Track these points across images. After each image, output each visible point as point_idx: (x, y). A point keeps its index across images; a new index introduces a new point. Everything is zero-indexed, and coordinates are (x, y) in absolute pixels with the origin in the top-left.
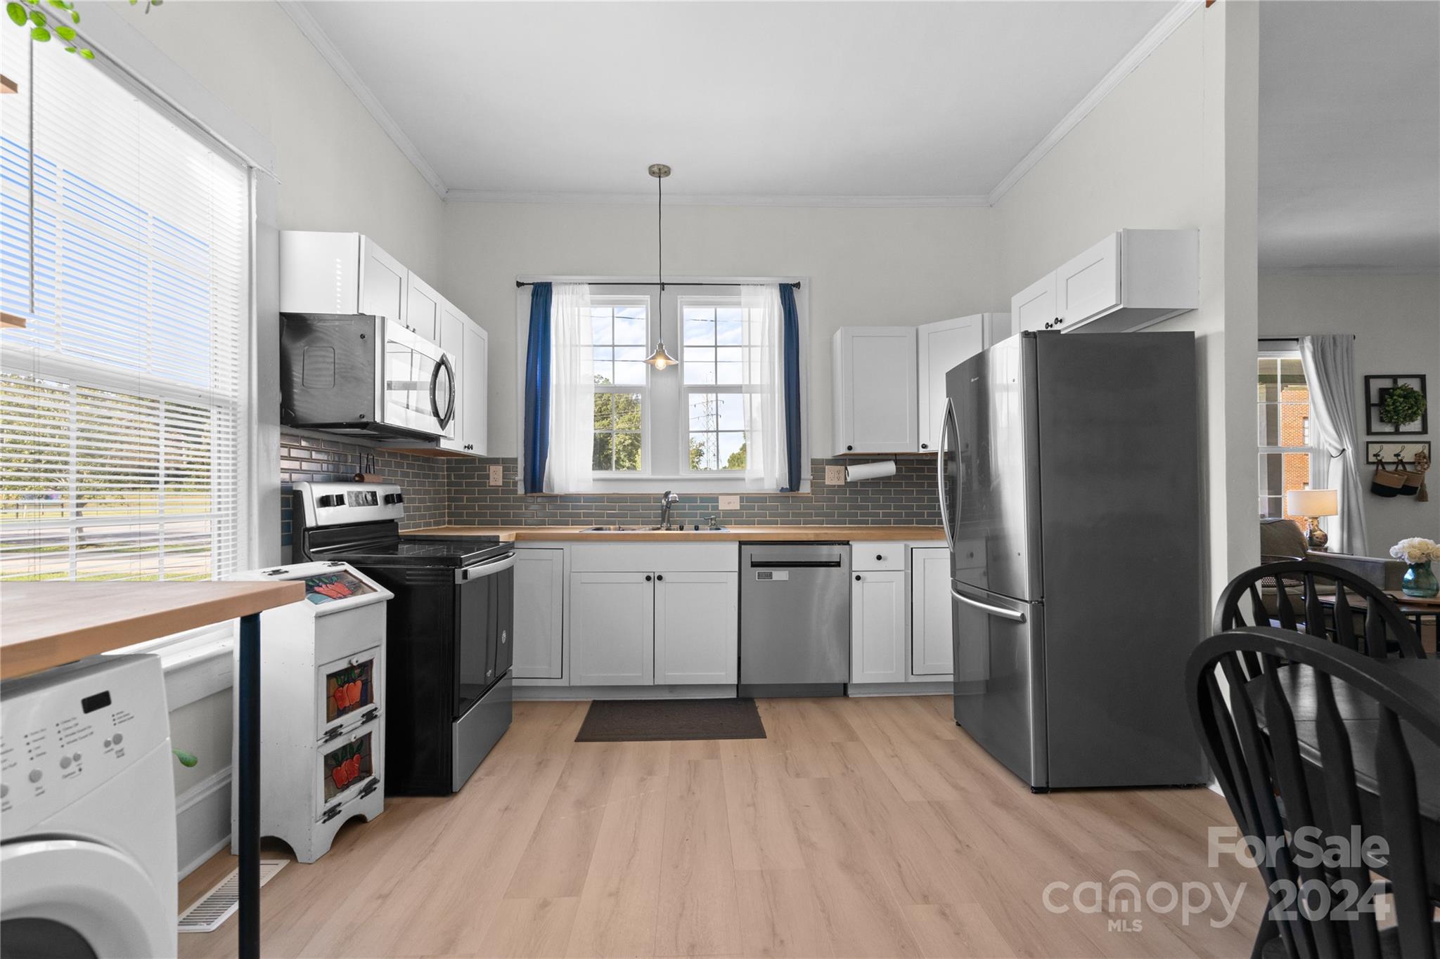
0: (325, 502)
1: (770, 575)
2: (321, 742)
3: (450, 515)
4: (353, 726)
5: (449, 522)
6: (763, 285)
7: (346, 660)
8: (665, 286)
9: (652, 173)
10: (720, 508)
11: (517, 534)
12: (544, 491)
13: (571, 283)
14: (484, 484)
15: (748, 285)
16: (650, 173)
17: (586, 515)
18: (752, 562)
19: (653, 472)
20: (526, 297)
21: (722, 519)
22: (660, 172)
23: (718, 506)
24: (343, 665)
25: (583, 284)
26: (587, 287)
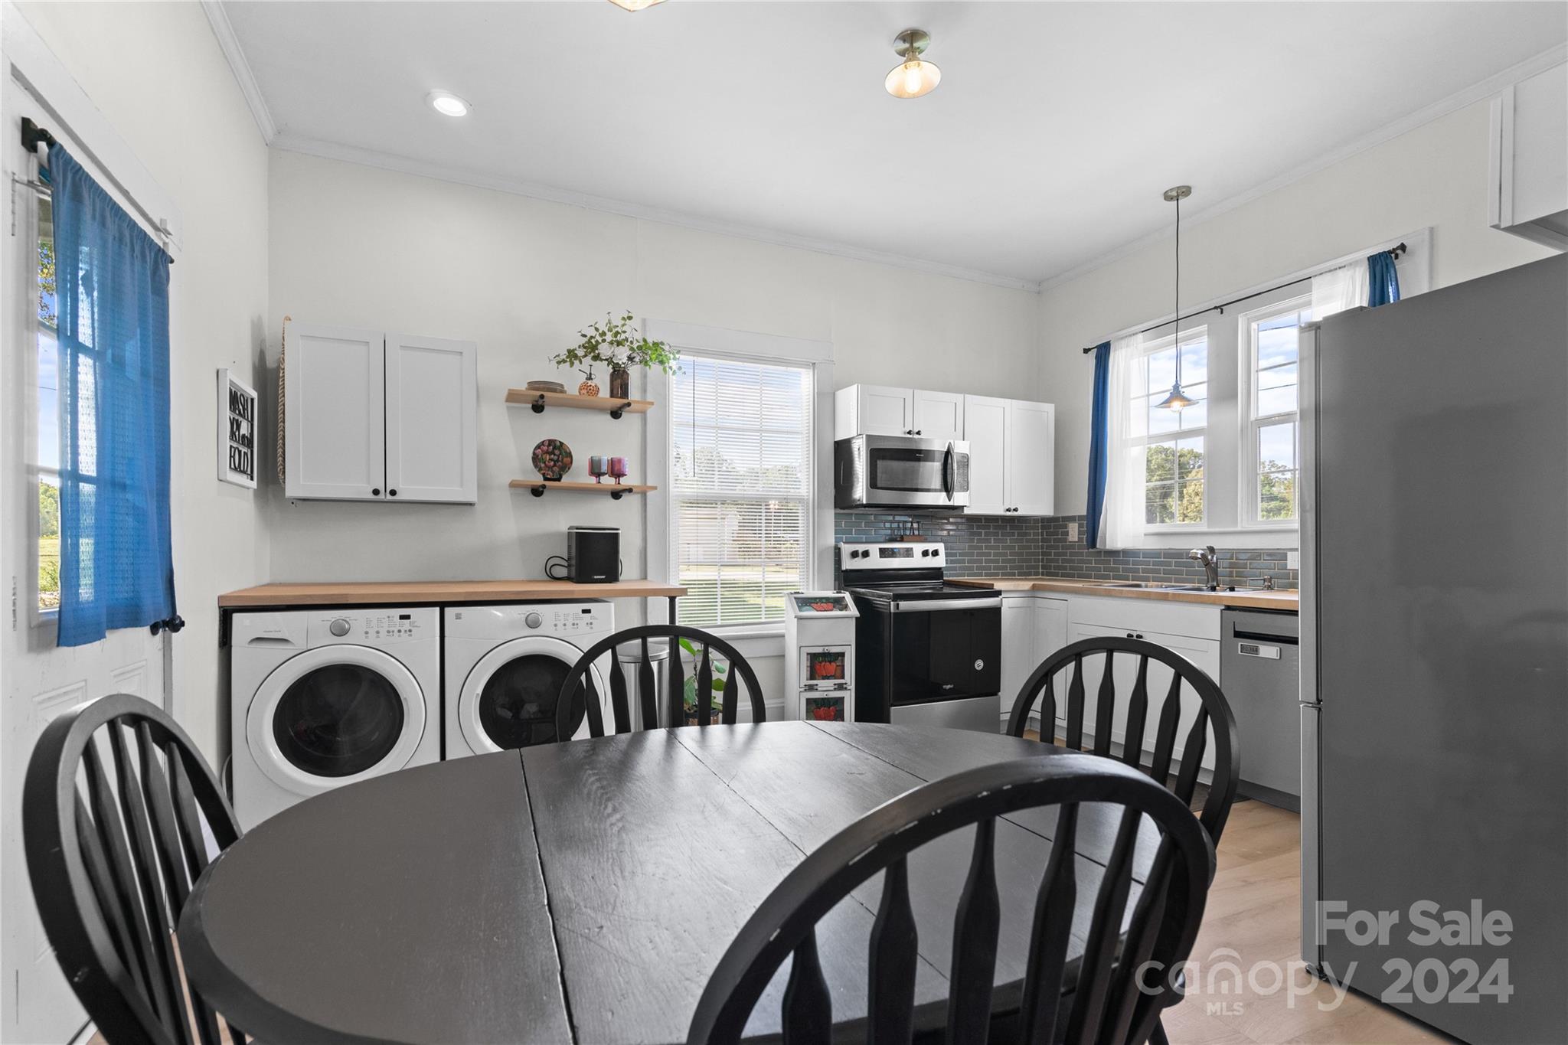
0: (855, 554)
1: (1256, 650)
2: (802, 690)
3: (1043, 567)
4: (828, 689)
5: (1043, 575)
6: (1345, 266)
7: (822, 648)
8: (1223, 308)
9: (1168, 197)
10: (1288, 568)
11: (1034, 585)
12: (1098, 547)
13: (1126, 337)
14: (1065, 540)
15: (1321, 274)
16: (1165, 199)
17: (1144, 571)
18: (1235, 631)
19: (1209, 527)
20: (1091, 360)
21: (1291, 580)
22: (1178, 194)
23: (1286, 564)
24: (819, 650)
25: (1137, 333)
26: (1140, 336)
